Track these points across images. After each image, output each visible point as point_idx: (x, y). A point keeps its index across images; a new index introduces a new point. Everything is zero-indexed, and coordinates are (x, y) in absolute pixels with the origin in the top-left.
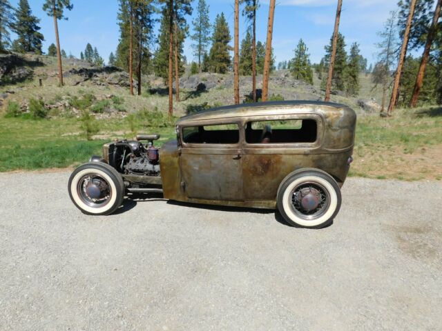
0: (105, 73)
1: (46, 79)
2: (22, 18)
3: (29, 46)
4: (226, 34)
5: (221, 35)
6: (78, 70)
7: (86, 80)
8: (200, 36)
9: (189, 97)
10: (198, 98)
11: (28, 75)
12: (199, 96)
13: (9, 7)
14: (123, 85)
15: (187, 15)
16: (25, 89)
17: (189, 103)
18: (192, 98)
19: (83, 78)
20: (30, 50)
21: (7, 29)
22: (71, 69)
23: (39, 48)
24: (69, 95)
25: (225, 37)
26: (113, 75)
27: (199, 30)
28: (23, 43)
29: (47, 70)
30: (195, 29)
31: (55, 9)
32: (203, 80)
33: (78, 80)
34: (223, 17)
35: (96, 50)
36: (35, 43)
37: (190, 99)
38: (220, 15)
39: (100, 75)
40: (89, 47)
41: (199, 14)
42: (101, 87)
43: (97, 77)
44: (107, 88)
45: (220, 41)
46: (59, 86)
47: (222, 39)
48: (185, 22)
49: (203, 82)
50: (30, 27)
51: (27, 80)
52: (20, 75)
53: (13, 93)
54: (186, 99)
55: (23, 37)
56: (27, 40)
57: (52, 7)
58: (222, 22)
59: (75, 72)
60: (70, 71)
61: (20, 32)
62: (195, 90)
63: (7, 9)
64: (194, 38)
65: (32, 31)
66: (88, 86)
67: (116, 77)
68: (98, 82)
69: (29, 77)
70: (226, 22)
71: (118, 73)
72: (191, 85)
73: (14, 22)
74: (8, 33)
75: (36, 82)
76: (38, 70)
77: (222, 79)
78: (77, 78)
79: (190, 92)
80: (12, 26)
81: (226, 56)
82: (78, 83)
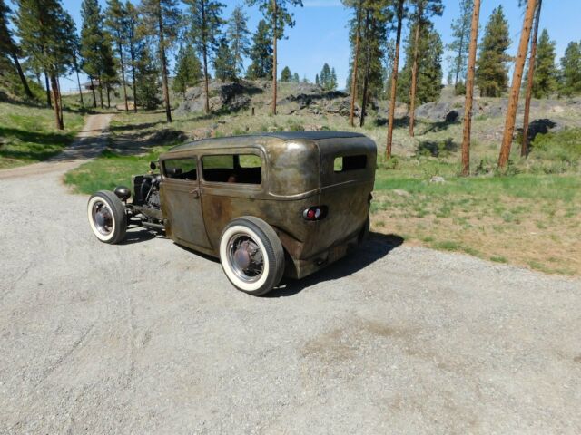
0: (325, 99)
1: (260, 108)
2: (259, 42)
3: (262, 71)
4: (502, 37)
5: (494, 39)
6: (296, 97)
7: (302, 108)
8: (461, 44)
9: (430, 130)
10: (443, 131)
11: (245, 103)
12: (445, 129)
13: (246, 32)
14: (343, 114)
15: (436, 17)
16: (236, 119)
17: (427, 138)
18: (435, 131)
19: (299, 105)
20: (262, 75)
21: (242, 56)
22: (288, 96)
23: (271, 73)
24: (276, 125)
25: (500, 41)
26: (334, 101)
27: (461, 35)
28: (256, 68)
29: (264, 97)
30: (455, 35)
31: (276, 28)
32: (457, 106)
33: (294, 109)
34: (500, 12)
35: (333, 72)
36: (268, 68)
37: (430, 133)
38: (497, 10)
39: (318, 102)
40: (326, 67)
41: (463, 11)
42: (317, 117)
43: (315, 103)
44: (324, 117)
45: (492, 48)
46: (270, 115)
47: (495, 44)
48: (432, 27)
49: (455, 110)
50: (265, 50)
51: (241, 109)
52: (238, 103)
53: (224, 123)
54: (426, 132)
55: (257, 62)
56: (260, 65)
57: (273, 26)
58: (498, 19)
59: (292, 98)
60: (288, 98)
61: (253, 57)
62: (442, 120)
63: (244, 35)
64: (452, 47)
65: (266, 55)
66: (302, 115)
67: (337, 103)
68: (315, 111)
69: (245, 106)
70: (505, 19)
71: (341, 99)
72: (438, 113)
73: (250, 47)
74: (241, 60)
75: (250, 112)
76: (256, 98)
77: (486, 104)
78: (294, 105)
79: (433, 124)
80: (247, 52)
81: (498, 70)
82: (293, 112)
